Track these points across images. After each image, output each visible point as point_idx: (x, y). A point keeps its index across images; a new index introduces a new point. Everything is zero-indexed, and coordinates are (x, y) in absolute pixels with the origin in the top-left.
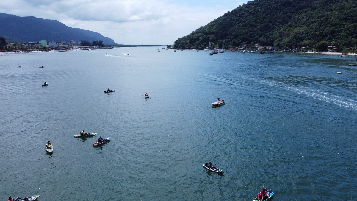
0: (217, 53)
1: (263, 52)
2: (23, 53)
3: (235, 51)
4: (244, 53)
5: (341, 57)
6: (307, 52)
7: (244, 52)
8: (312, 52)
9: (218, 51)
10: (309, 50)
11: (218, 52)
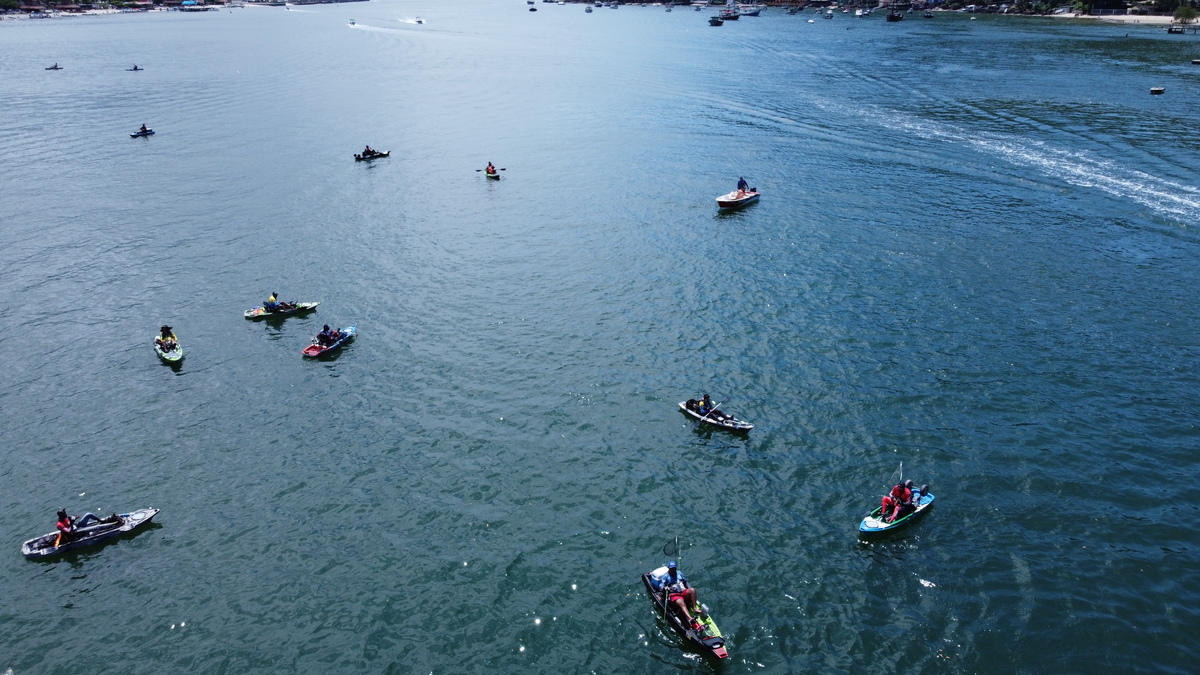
0: (736, 18)
1: (896, 14)
2: (55, 18)
3: (801, 9)
4: (831, 16)
5: (1170, 31)
6: (1050, 13)
7: (829, 12)
8: (1070, 12)
9: (738, 9)
10: (1058, 7)
11: (741, 12)
